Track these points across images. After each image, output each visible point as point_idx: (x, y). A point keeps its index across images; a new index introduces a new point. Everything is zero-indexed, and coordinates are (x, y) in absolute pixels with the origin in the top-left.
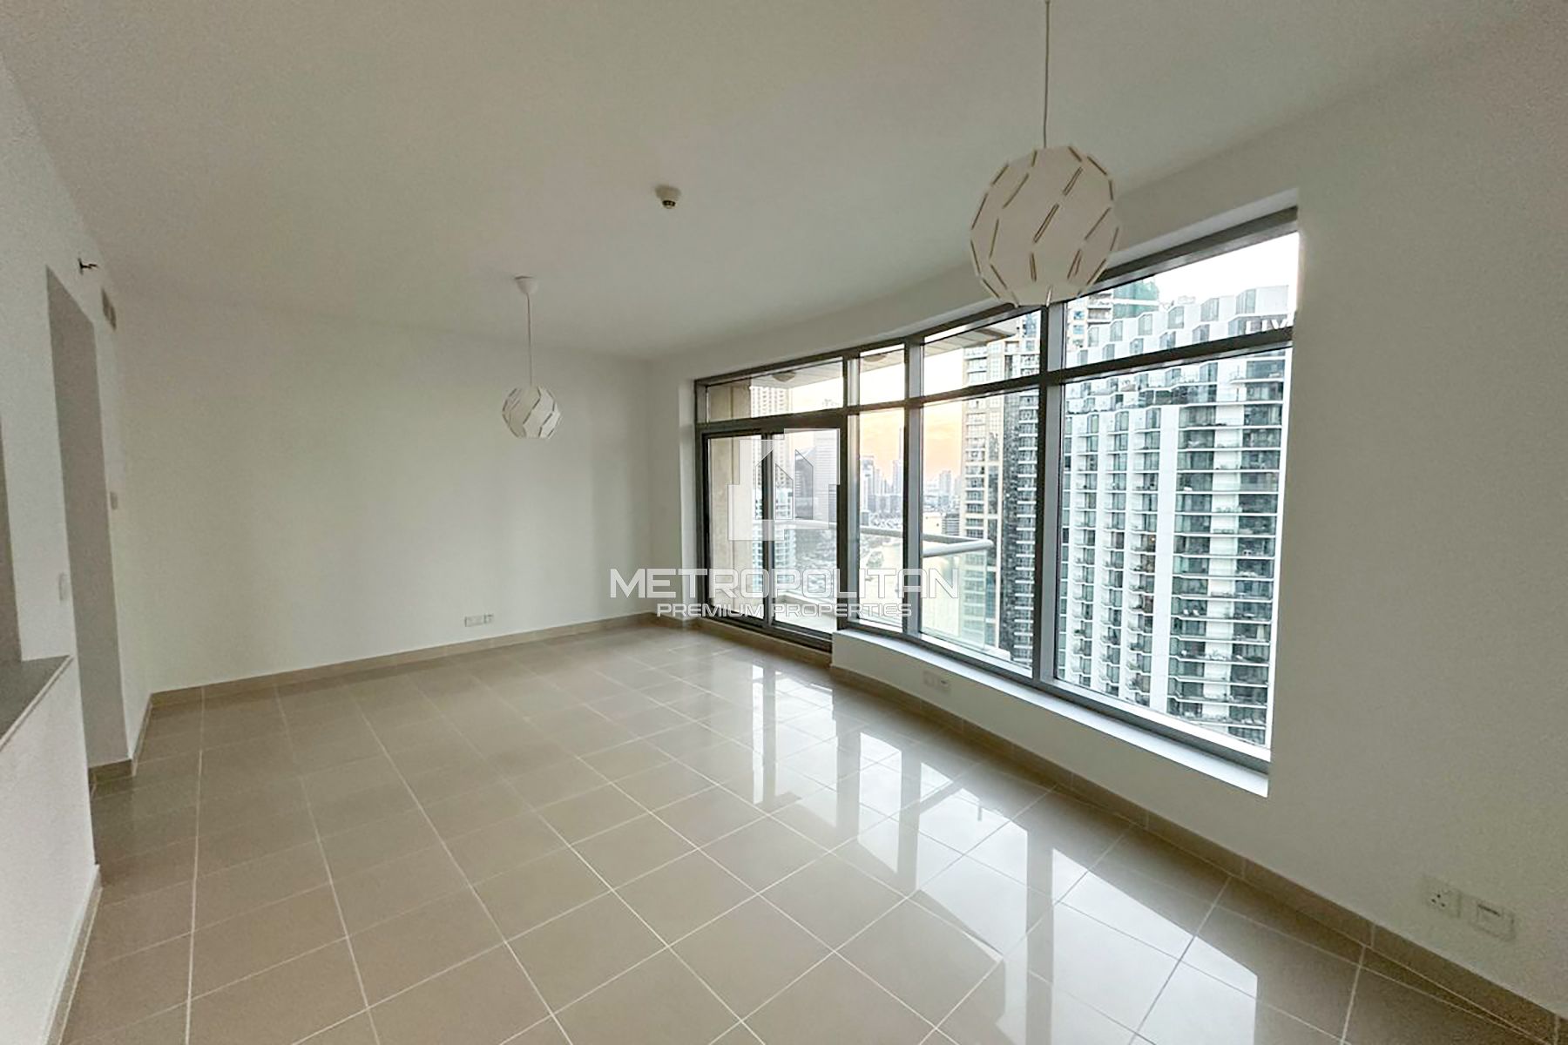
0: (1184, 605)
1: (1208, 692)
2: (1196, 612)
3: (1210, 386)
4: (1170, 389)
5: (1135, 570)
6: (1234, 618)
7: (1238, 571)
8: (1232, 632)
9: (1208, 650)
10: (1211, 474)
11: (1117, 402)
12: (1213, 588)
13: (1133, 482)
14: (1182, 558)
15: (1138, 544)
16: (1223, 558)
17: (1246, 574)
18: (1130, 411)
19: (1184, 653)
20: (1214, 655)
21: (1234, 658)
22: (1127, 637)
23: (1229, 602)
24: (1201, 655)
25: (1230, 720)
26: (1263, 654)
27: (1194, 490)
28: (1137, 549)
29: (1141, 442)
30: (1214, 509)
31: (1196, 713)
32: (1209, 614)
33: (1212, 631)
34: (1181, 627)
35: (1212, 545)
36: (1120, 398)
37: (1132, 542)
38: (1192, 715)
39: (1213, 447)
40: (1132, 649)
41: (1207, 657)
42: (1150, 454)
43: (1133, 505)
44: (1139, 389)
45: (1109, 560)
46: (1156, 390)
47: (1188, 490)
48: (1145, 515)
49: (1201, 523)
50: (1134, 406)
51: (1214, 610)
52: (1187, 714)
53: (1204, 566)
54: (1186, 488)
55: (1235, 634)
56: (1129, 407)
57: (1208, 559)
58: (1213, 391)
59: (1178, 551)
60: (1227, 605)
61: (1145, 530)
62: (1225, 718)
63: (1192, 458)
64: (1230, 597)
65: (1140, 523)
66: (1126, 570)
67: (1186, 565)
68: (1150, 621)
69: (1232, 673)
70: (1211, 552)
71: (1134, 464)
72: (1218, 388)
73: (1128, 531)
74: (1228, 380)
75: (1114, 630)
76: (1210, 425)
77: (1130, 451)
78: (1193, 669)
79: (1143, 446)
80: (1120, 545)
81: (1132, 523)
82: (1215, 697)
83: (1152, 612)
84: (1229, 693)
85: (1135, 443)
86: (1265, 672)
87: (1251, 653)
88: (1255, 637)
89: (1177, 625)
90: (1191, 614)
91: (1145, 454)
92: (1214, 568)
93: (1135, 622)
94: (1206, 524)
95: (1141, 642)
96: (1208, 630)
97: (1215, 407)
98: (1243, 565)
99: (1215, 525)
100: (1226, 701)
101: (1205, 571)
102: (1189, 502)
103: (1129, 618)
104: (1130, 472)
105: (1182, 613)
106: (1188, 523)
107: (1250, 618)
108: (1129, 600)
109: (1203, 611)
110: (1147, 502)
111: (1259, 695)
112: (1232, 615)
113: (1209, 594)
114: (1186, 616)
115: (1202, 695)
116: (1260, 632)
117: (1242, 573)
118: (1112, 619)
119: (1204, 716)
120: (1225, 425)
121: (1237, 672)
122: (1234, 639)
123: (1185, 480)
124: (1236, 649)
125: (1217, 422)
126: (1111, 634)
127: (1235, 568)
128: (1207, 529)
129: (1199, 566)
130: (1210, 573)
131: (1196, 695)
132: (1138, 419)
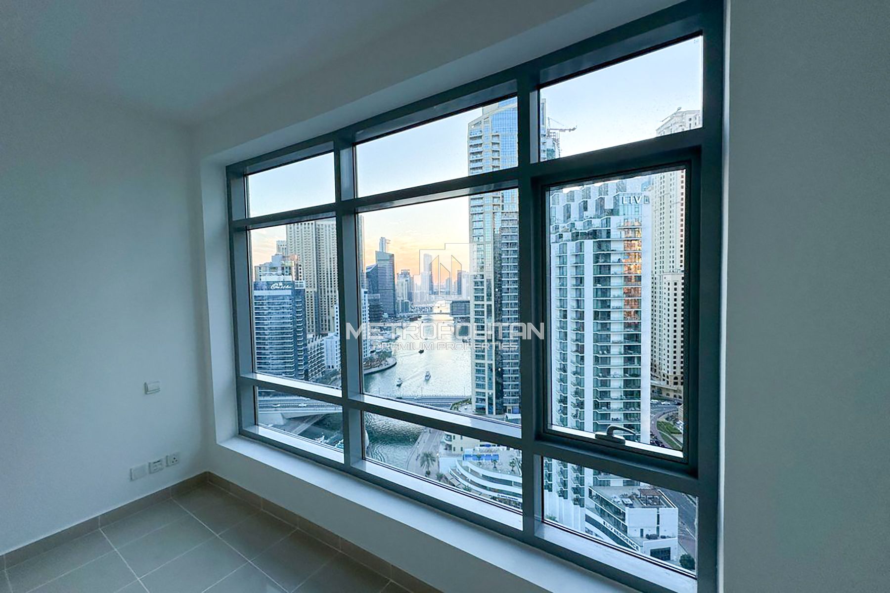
0: (599, 348)
1: (613, 395)
2: (605, 352)
3: (607, 230)
4: (587, 231)
5: (574, 330)
6: (624, 354)
7: (625, 329)
8: (623, 361)
9: (612, 372)
10: (610, 277)
11: (560, 238)
12: (613, 338)
13: (571, 282)
14: (597, 323)
15: (574, 315)
16: (617, 322)
17: (628, 330)
18: (567, 242)
19: (601, 375)
20: (615, 375)
21: (625, 376)
22: (571, 368)
23: (621, 346)
24: (608, 375)
25: (624, 409)
26: (637, 372)
27: (602, 286)
28: (574, 319)
29: (574, 260)
30: (611, 296)
31: (607, 407)
32: (611, 353)
33: (614, 362)
34: (598, 361)
35: (612, 315)
36: (561, 236)
37: (571, 315)
38: (606, 408)
39: (610, 262)
40: (574, 375)
41: (612, 376)
42: (579, 267)
43: (571, 295)
44: (571, 231)
45: (559, 325)
46: (580, 231)
47: (599, 286)
48: (578, 300)
49: (605, 304)
50: (569, 241)
51: (615, 350)
52: (603, 408)
53: (608, 327)
54: (598, 285)
55: (624, 363)
56: (567, 241)
57: (610, 323)
58: (609, 232)
59: (595, 319)
60: (620, 347)
61: (578, 308)
62: (622, 408)
63: (600, 269)
64: (621, 343)
65: (575, 304)
66: (569, 331)
67: (599, 328)
68: (582, 358)
69: (624, 384)
70: (611, 319)
71: (570, 272)
72: (611, 231)
73: (569, 309)
74: (615, 227)
75: (564, 365)
76: (608, 251)
77: (569, 265)
78: (605, 383)
79: (575, 262)
80: (565, 317)
81: (571, 305)
82: (616, 398)
83: (583, 353)
84: (623, 395)
85: (571, 261)
86: (639, 382)
87: (632, 373)
88: (634, 364)
89: (596, 359)
90: (603, 353)
91: (576, 266)
92: (614, 327)
93: (574, 360)
94: (608, 304)
95: (579, 371)
96: (611, 361)
97: (610, 241)
98: (627, 326)
99: (613, 304)
100: (622, 399)
101: (609, 330)
102: (599, 293)
103: (571, 357)
104: (568, 276)
105: (598, 353)
106: (600, 304)
107: (631, 354)
108: (571, 347)
109: (609, 351)
110: (578, 293)
111: (637, 395)
112: (623, 353)
113: (611, 342)
114: (600, 354)
115: (610, 397)
116: (636, 360)
117: (626, 330)
118: (562, 358)
119: (611, 409)
120: (615, 251)
121: (627, 383)
122: (625, 366)
123: (597, 280)
124: (626, 371)
125: (612, 249)
126: (562, 367)
127: (623, 327)
128: (609, 307)
129: (605, 327)
130: (611, 330)
131: (607, 397)
132: (571, 247)
